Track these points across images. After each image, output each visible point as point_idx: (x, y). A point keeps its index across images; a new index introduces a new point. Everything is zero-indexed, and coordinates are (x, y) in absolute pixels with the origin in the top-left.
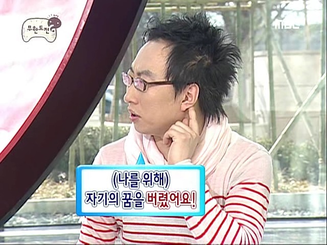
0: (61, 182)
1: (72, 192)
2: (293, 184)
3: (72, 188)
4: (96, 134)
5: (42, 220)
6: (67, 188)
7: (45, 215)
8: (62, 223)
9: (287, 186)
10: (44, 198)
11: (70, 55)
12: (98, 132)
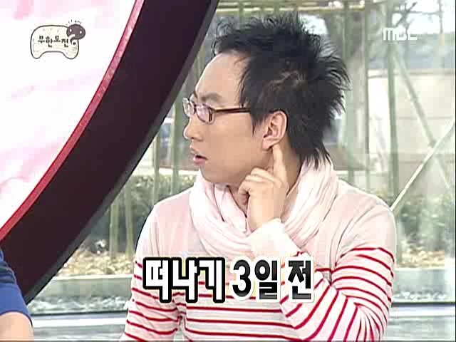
0: (99, 252)
1: (114, 267)
2: (423, 255)
3: (114, 260)
4: (148, 186)
5: (73, 304)
6: (108, 261)
7: (77, 298)
8: (101, 310)
9: (415, 258)
10: (75, 275)
11: (112, 76)
12: (151, 183)
